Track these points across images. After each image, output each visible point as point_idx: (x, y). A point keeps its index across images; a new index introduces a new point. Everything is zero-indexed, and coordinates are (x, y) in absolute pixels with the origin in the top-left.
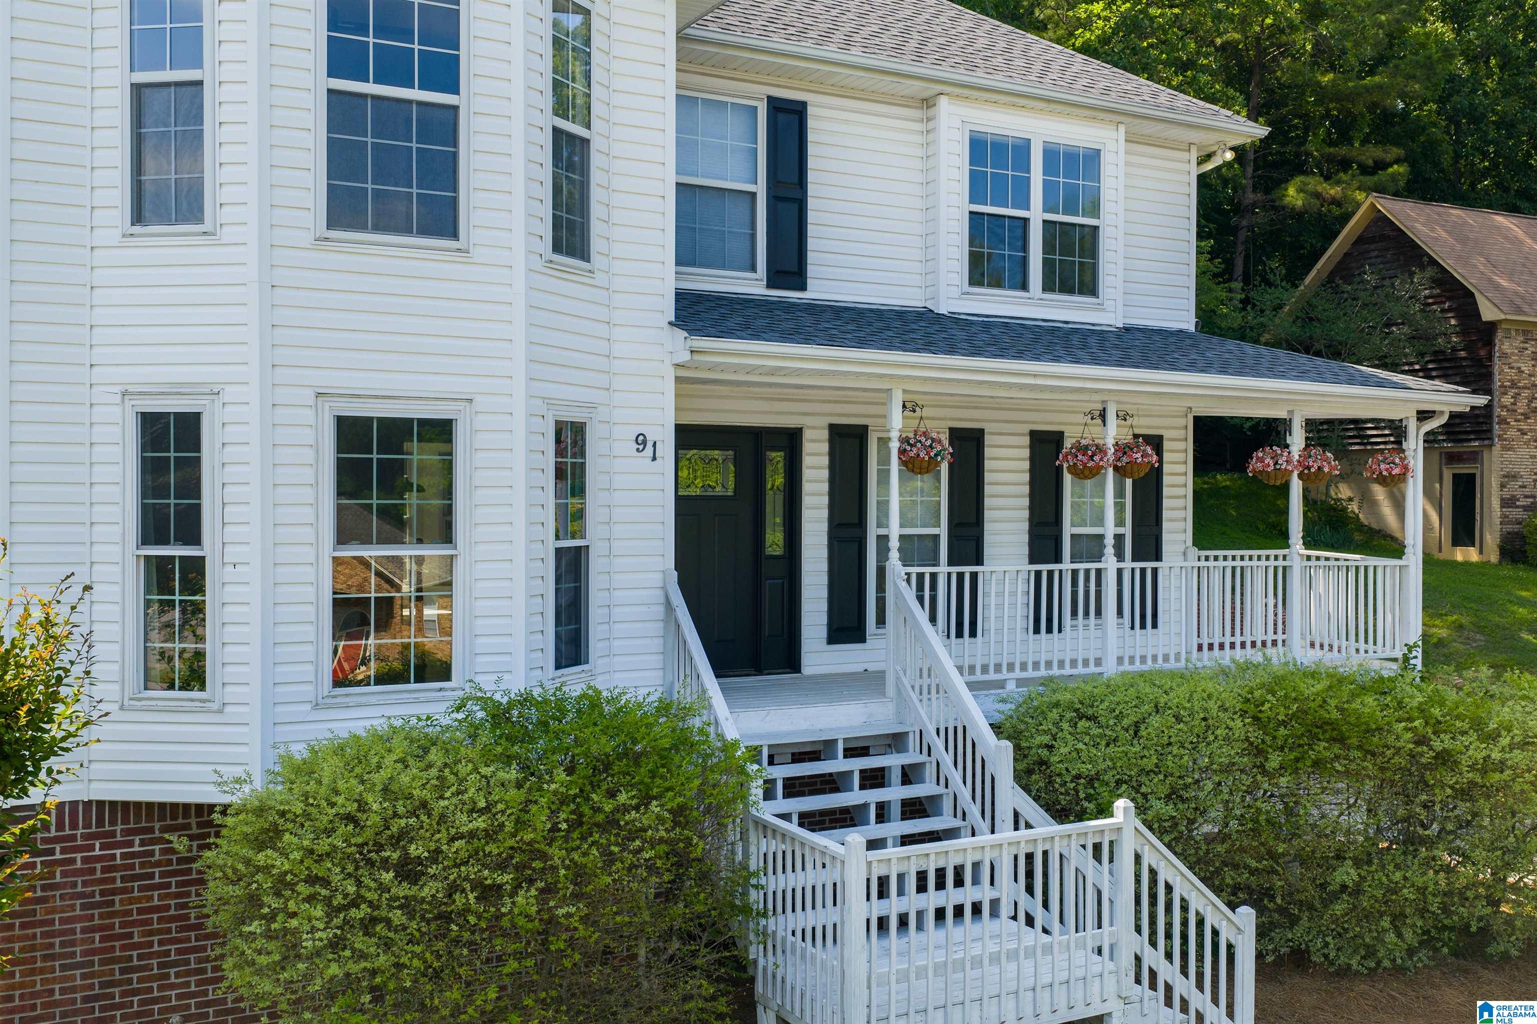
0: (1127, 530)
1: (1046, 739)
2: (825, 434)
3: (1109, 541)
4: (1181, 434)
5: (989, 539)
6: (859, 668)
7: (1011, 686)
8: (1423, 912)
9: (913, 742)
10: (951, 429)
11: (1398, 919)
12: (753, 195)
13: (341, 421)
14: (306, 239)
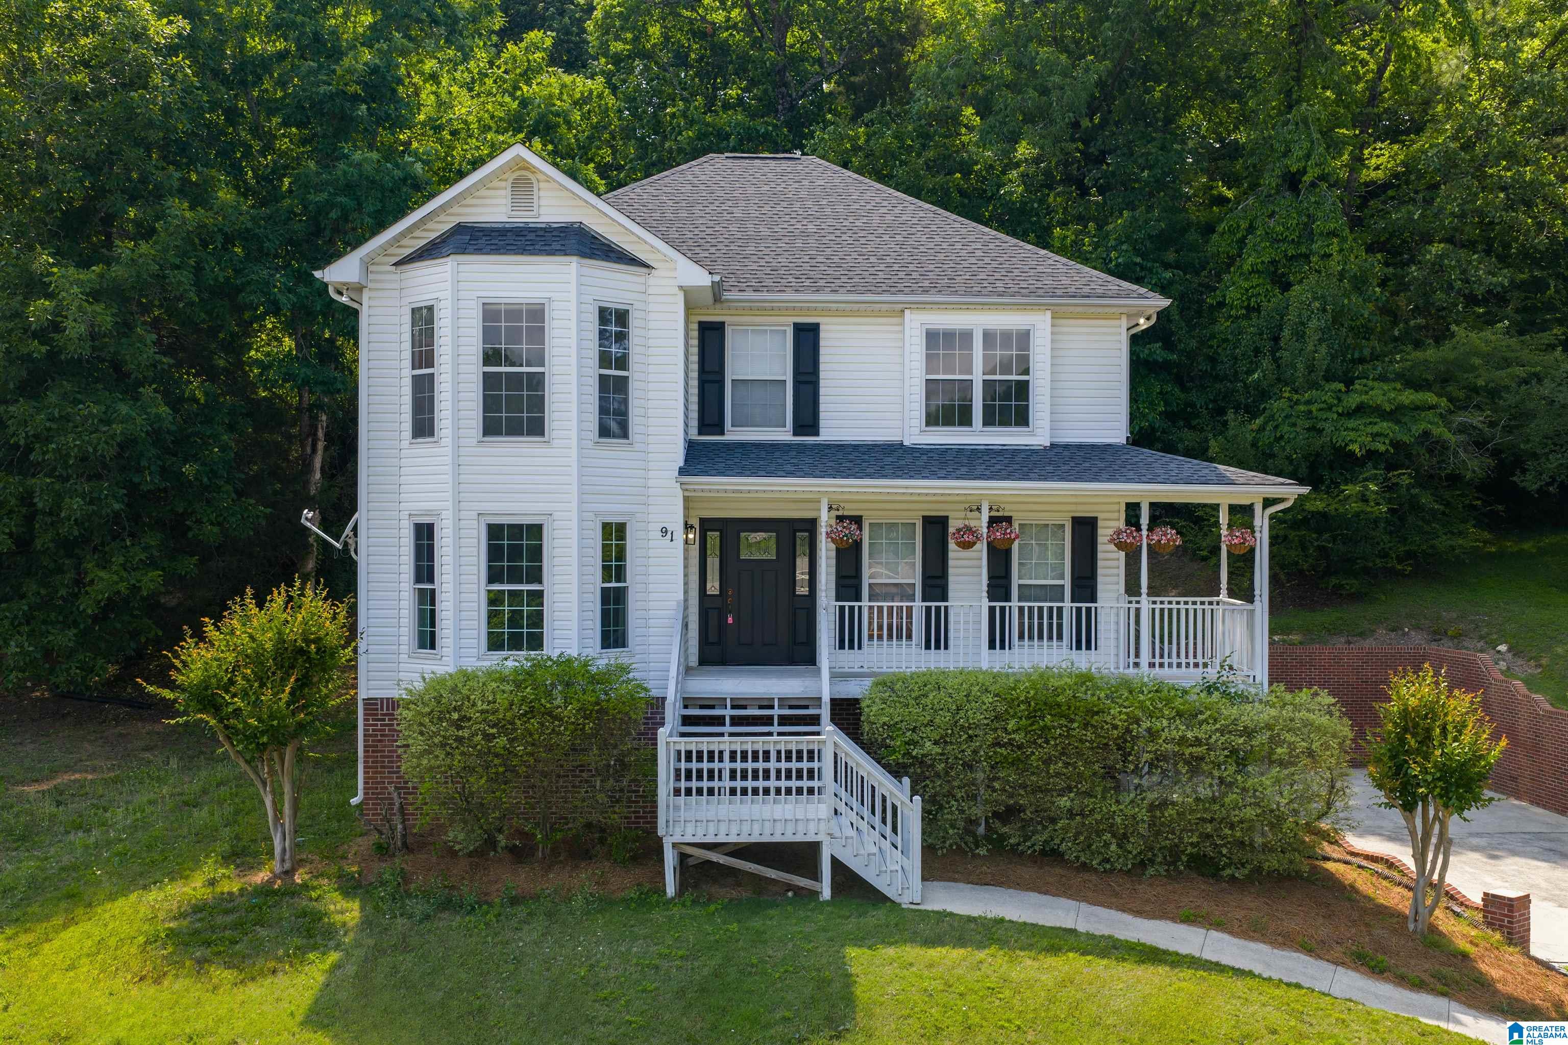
0: (1066, 582)
5: (952, 586)
10: (924, 517)
12: (784, 382)
13: (490, 525)
14: (475, 441)
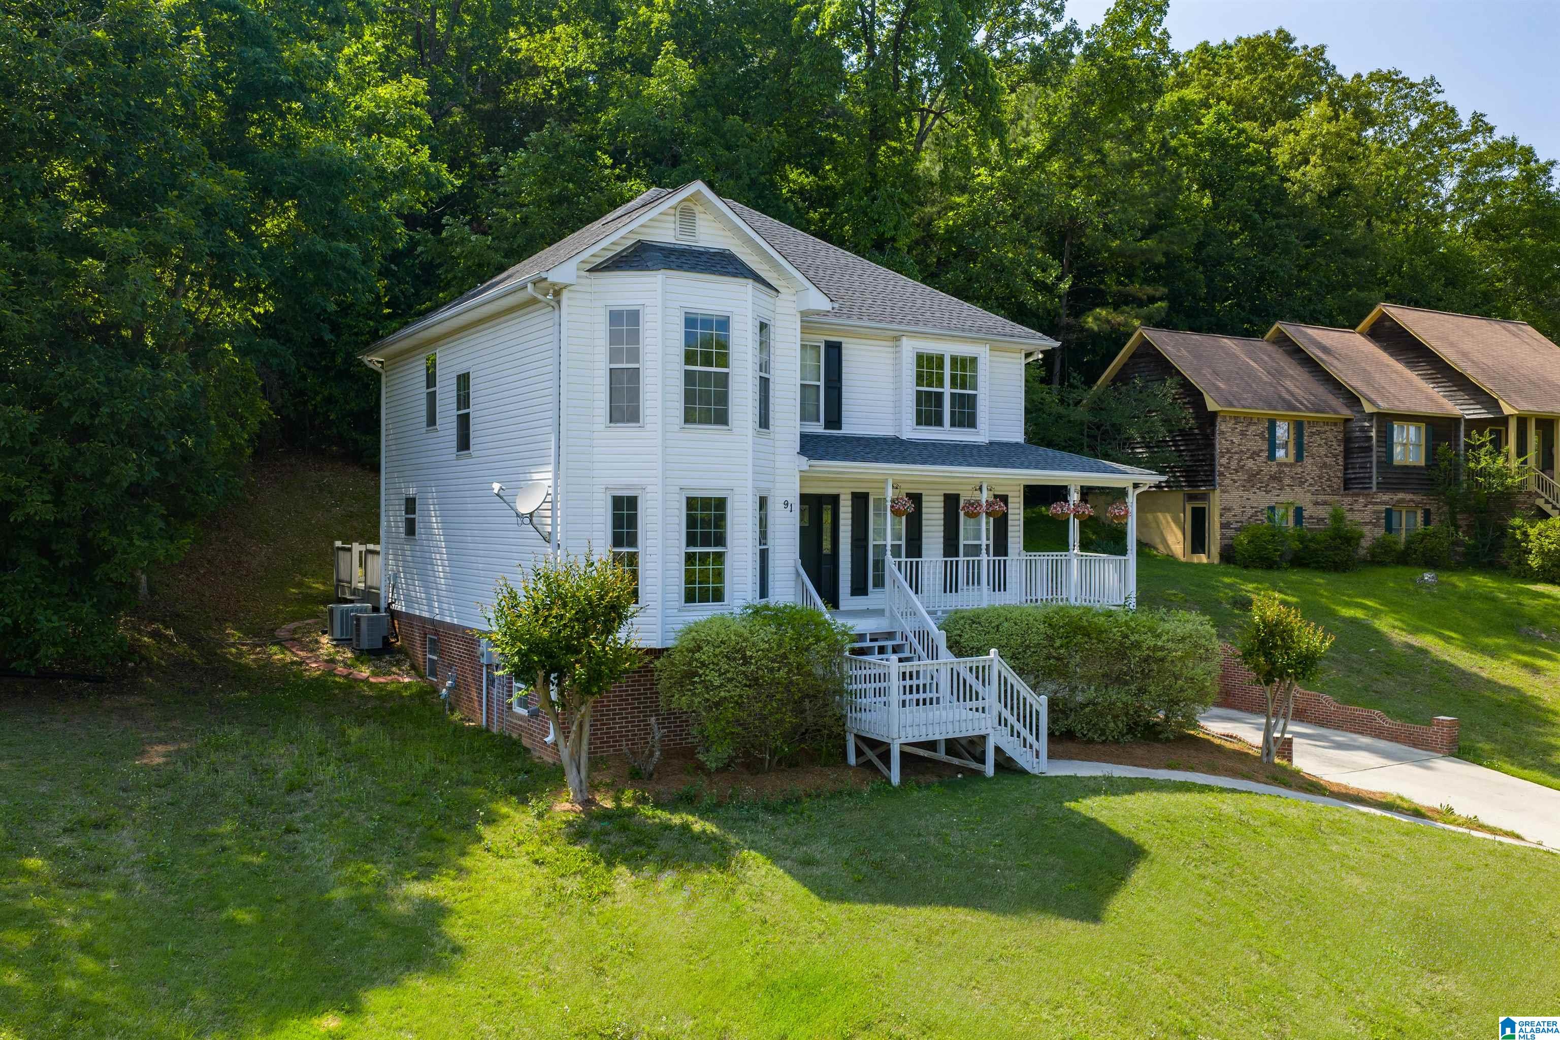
0: (991, 542)
1: (959, 632)
2: (850, 497)
3: (984, 547)
4: (1017, 494)
6: (865, 608)
7: (939, 613)
8: (1127, 714)
9: (898, 636)
11: (1115, 717)
12: (818, 387)
13: (688, 498)
14: (677, 428)
